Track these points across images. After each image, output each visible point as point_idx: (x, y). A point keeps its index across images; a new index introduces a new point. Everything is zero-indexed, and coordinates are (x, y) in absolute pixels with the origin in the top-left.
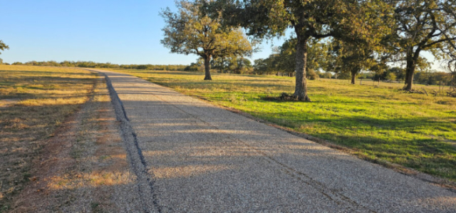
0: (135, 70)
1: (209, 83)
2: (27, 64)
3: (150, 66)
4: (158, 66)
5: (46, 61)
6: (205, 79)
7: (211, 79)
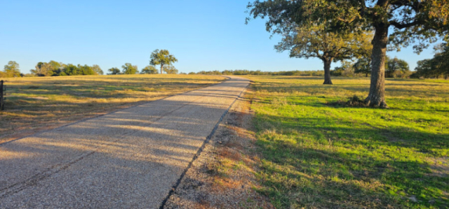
0: (271, 77)
1: (329, 87)
2: (198, 74)
3: (297, 72)
4: (305, 72)
5: (212, 71)
6: (324, 83)
7: (331, 83)
